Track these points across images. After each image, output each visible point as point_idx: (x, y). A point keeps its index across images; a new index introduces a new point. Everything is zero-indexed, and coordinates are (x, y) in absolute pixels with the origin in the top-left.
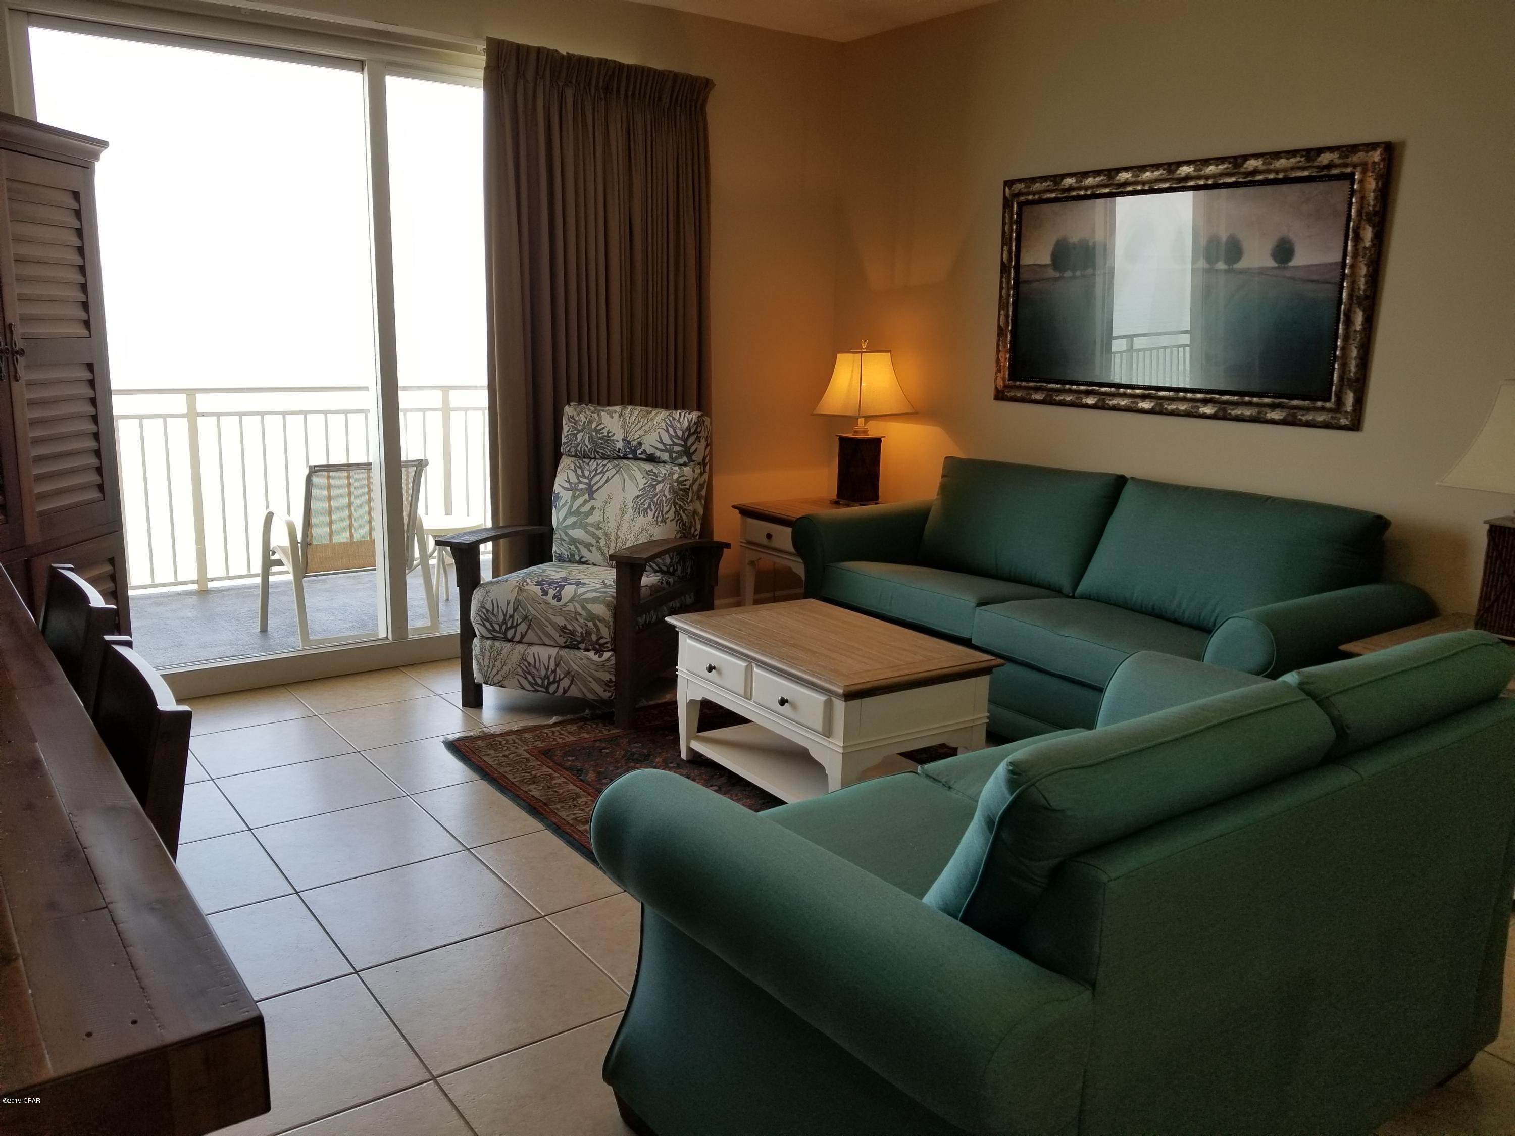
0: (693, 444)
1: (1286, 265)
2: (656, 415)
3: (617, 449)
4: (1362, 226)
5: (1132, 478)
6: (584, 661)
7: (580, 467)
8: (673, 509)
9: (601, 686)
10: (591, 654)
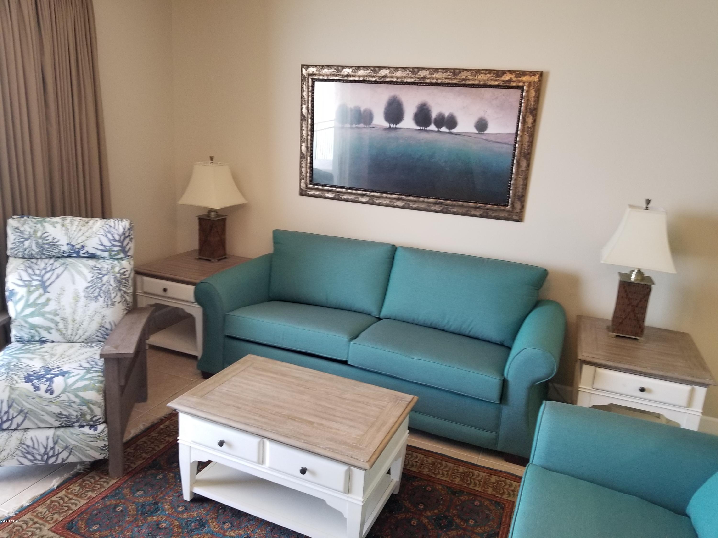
0: (128, 244)
1: (483, 133)
2: (93, 224)
3: (61, 251)
4: (527, 115)
5: (401, 247)
6: (81, 436)
7: (30, 267)
8: (119, 295)
9: (97, 452)
10: (86, 429)
